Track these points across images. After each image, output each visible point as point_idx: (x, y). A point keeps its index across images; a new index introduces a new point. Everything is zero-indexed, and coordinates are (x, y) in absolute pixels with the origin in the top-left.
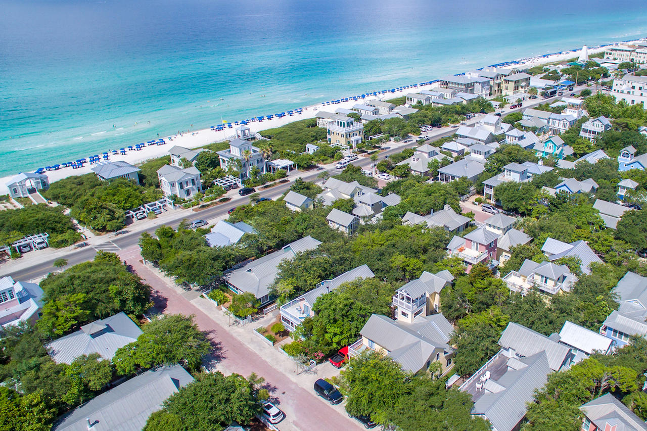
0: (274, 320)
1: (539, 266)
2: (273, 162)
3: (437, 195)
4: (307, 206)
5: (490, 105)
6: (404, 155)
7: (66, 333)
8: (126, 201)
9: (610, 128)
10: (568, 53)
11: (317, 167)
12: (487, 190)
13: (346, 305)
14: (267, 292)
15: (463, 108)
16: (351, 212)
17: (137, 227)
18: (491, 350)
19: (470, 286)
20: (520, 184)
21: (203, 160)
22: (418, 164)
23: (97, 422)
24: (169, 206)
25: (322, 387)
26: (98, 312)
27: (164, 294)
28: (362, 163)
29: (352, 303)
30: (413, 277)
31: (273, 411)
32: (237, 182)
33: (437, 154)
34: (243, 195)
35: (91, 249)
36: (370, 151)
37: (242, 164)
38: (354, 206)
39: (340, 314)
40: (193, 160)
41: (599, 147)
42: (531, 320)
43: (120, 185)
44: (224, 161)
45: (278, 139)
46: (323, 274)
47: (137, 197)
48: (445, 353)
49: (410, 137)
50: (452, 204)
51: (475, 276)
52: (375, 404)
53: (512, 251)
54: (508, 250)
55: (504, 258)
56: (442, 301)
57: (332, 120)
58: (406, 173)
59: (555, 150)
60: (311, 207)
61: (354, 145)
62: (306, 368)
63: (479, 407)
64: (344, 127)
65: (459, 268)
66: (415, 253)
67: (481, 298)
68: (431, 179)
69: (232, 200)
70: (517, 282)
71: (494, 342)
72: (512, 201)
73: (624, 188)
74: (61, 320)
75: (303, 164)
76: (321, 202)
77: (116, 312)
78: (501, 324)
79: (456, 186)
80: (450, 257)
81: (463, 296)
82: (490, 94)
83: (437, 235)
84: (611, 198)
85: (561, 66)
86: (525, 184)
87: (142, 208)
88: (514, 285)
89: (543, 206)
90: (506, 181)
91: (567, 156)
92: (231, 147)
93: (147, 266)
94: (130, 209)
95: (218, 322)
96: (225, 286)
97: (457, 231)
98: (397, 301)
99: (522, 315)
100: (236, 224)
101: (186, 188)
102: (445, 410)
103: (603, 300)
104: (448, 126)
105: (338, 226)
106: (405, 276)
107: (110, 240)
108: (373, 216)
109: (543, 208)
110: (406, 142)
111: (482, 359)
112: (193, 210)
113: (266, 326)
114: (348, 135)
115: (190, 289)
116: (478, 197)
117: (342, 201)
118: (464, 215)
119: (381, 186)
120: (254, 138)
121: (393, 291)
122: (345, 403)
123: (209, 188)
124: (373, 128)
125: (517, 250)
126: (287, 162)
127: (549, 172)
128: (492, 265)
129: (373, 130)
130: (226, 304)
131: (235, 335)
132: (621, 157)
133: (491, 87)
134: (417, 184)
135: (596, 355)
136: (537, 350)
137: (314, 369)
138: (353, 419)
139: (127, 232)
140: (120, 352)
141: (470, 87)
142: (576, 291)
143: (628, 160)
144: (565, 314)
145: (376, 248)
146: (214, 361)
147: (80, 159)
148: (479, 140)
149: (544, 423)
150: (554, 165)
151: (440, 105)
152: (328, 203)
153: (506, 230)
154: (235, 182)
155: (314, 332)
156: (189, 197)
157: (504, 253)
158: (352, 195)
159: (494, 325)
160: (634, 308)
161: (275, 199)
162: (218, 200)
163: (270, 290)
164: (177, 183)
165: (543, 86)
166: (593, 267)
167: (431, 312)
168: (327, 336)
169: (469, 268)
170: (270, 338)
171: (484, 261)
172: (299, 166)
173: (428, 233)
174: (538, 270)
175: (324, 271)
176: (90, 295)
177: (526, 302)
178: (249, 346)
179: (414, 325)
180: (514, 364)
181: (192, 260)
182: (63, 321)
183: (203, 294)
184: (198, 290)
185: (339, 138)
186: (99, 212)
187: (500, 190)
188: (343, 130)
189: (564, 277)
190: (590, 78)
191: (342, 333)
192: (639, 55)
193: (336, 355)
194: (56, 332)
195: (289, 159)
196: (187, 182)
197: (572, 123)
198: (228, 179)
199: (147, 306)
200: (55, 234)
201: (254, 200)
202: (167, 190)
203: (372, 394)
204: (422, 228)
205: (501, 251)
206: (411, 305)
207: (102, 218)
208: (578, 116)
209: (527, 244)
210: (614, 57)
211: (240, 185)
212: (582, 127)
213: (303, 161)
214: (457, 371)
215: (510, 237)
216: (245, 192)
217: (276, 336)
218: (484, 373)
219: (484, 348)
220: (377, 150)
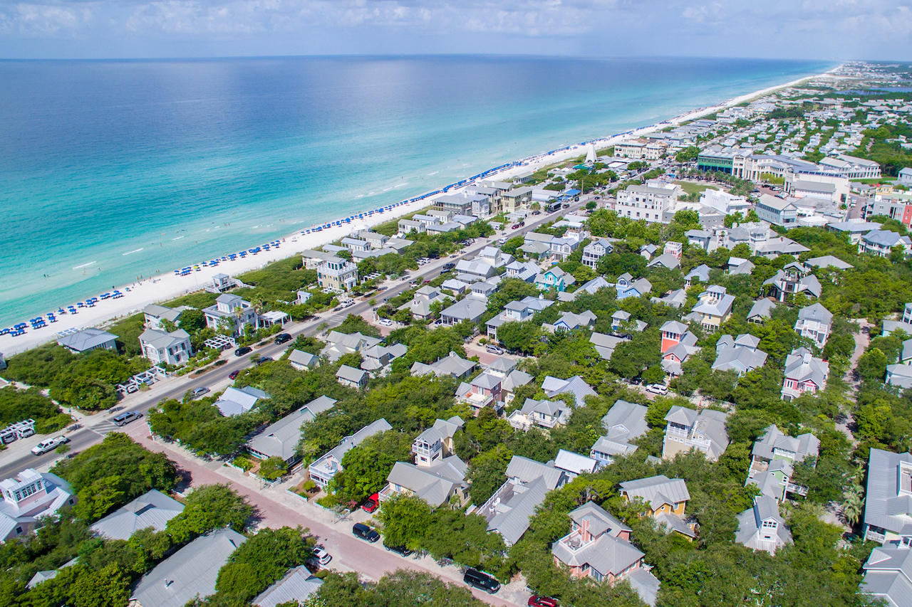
0: (302, 479)
1: (538, 404)
2: (264, 315)
3: (441, 342)
4: (314, 364)
5: (490, 228)
6: (404, 298)
7: (104, 516)
8: (114, 373)
9: (612, 250)
10: (576, 148)
11: (313, 317)
12: (490, 331)
13: (372, 457)
14: (292, 454)
15: (461, 233)
16: (359, 367)
17: (131, 401)
18: (499, 480)
19: (479, 428)
20: (520, 324)
21: (188, 319)
22: (419, 307)
23: (172, 582)
24: (160, 375)
25: (359, 530)
26: (132, 491)
27: (186, 468)
28: (360, 308)
29: (377, 455)
30: (428, 425)
31: (322, 554)
32: (230, 342)
33: (438, 294)
34: (240, 355)
35: (87, 431)
36: (366, 294)
37: (233, 322)
38: (362, 360)
39: (368, 465)
40: (175, 321)
41: (601, 272)
42: (532, 452)
43: (102, 357)
44: (211, 319)
45: (263, 286)
46: (344, 431)
47: (125, 369)
48: (462, 488)
49: (407, 273)
50: (457, 349)
51: (482, 420)
52: (408, 535)
53: (515, 391)
54: (512, 391)
55: (509, 398)
56: (455, 444)
57: (321, 260)
58: (408, 318)
59: (555, 282)
60: (318, 364)
61: (348, 287)
62: (342, 516)
63: (492, 525)
64: (336, 269)
65: (468, 413)
66: (426, 403)
67: (489, 437)
68: (434, 322)
69: (229, 362)
70: (520, 420)
71: (502, 474)
72: (514, 341)
73: (617, 319)
74: (98, 504)
75: (298, 315)
76: (326, 357)
77: (148, 489)
78: (507, 458)
79: (459, 329)
80: (459, 403)
81: (473, 437)
82: (490, 213)
83: (445, 384)
84: (606, 330)
85: (566, 169)
86: (526, 323)
87: (132, 380)
88: (518, 423)
89: (543, 343)
90: (508, 321)
91: (569, 285)
92: (218, 303)
93: (158, 442)
94: (119, 383)
95: (248, 487)
96: (246, 452)
97: (463, 377)
98: (416, 448)
99: (525, 448)
100: (243, 389)
101: (176, 353)
102: (466, 531)
103: (591, 429)
104: (446, 256)
105: (349, 382)
106: (419, 425)
107: (106, 419)
108: (382, 368)
109: (544, 346)
110: (403, 279)
111: (493, 489)
112: (189, 377)
113: (296, 485)
114: (341, 278)
115: (210, 460)
116: (482, 337)
117: (350, 355)
118: (470, 359)
119: (385, 334)
120: (234, 286)
121: (412, 440)
122: (382, 538)
123: (199, 351)
124: (367, 268)
125: (519, 390)
126: (280, 315)
127: (550, 307)
128: (498, 407)
129: (367, 270)
130: (251, 469)
131: (268, 497)
132: (619, 285)
133: (490, 204)
134: (422, 332)
135: (584, 475)
136: (537, 476)
137: (349, 517)
138: (391, 552)
139: (121, 408)
140: (170, 523)
141: (467, 208)
142: (571, 424)
143: (625, 287)
144: (560, 444)
145: (389, 401)
146: (254, 522)
147: (18, 324)
148: (480, 275)
149: (541, 528)
150: (555, 298)
151: (436, 233)
152: (333, 359)
153: (509, 372)
154: (228, 342)
155: (346, 484)
156: (180, 362)
157: (509, 394)
158: (357, 348)
159: (501, 460)
160: (619, 432)
161: (277, 357)
162: (214, 363)
163: (295, 451)
164: (166, 350)
165: (547, 198)
166: (587, 400)
167: (447, 455)
168: (358, 486)
169: (477, 411)
170: (304, 496)
171: (490, 405)
172: (294, 318)
173: (437, 382)
174: (537, 408)
175: (345, 428)
176: (124, 476)
177: (527, 437)
178: (284, 505)
179: (432, 468)
180: (518, 489)
181: (214, 431)
182: (101, 504)
183: (227, 463)
184: (219, 460)
185: (332, 281)
186: (88, 391)
187: (503, 331)
188: (336, 273)
189: (560, 412)
190: (597, 184)
191: (371, 482)
192: (650, 151)
193: (368, 501)
194: (95, 515)
195: (283, 311)
196: (176, 347)
197: (574, 247)
198: (219, 339)
199: (176, 480)
200: (42, 419)
201: (254, 361)
202: (155, 358)
203: (405, 526)
204: (430, 378)
205: (505, 392)
206: (428, 451)
207: (93, 397)
208: (580, 239)
209: (528, 384)
210: (624, 153)
211: (233, 344)
212: (584, 251)
213: (297, 312)
214: (473, 501)
215: (512, 377)
216: (242, 352)
217: (308, 493)
218: (495, 499)
219: (494, 480)
220: (373, 291)
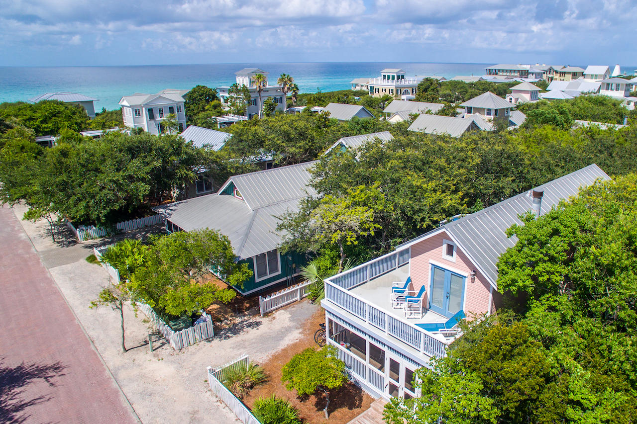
0: (295, 336)
2: (297, 108)
37: (251, 99)
95: (92, 333)
101: (159, 119)
113: (261, 358)
141: (524, 75)
164: (144, 109)
188: (392, 84)
196: (161, 110)
202: (129, 121)
217: (300, 405)
